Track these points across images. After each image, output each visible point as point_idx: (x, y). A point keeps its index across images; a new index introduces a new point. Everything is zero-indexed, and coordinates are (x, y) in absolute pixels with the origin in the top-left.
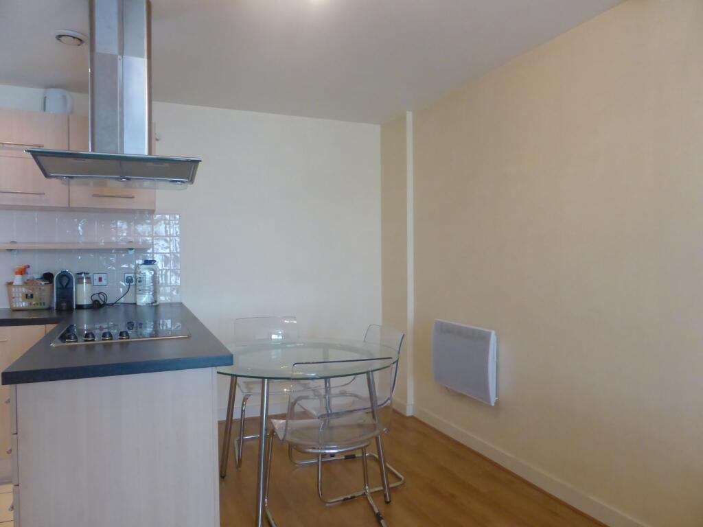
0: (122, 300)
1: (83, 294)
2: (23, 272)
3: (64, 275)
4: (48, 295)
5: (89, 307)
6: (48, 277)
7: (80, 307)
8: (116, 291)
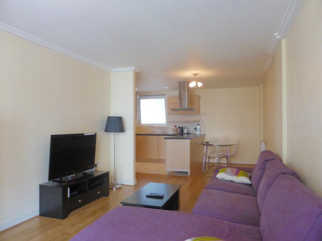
0: (193, 133)
1: (185, 131)
2: (175, 126)
3: (182, 127)
4: (179, 131)
5: (186, 134)
6: (179, 127)
7: (185, 134)
8: (192, 131)
